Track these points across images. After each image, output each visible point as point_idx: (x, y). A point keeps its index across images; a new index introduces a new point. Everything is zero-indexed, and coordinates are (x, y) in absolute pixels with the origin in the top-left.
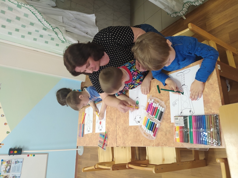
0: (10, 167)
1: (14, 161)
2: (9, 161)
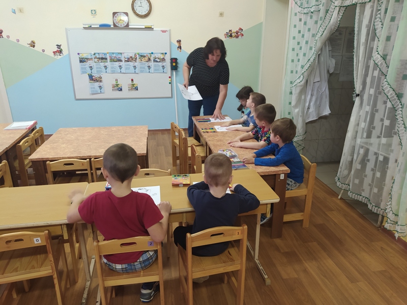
0: (159, 62)
1: (164, 64)
2: (165, 60)
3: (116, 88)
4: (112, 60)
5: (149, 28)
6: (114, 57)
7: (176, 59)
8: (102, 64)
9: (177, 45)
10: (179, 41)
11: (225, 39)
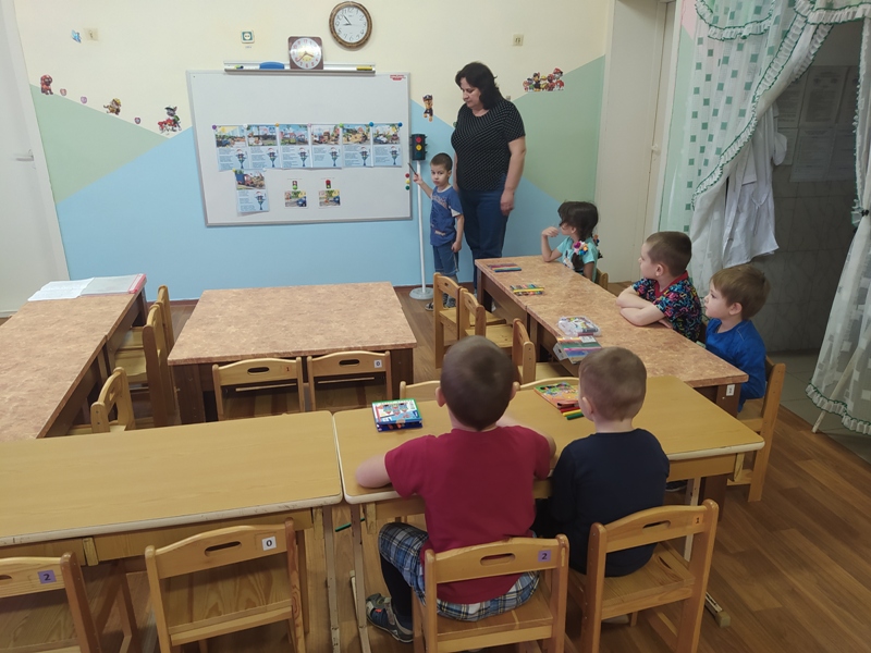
0: (386, 143)
1: (396, 147)
2: (397, 139)
3: (293, 200)
4: (286, 141)
5: (367, 72)
6: (291, 134)
7: (423, 137)
8: (265, 150)
9: (424, 106)
10: (428, 99)
11: (524, 93)
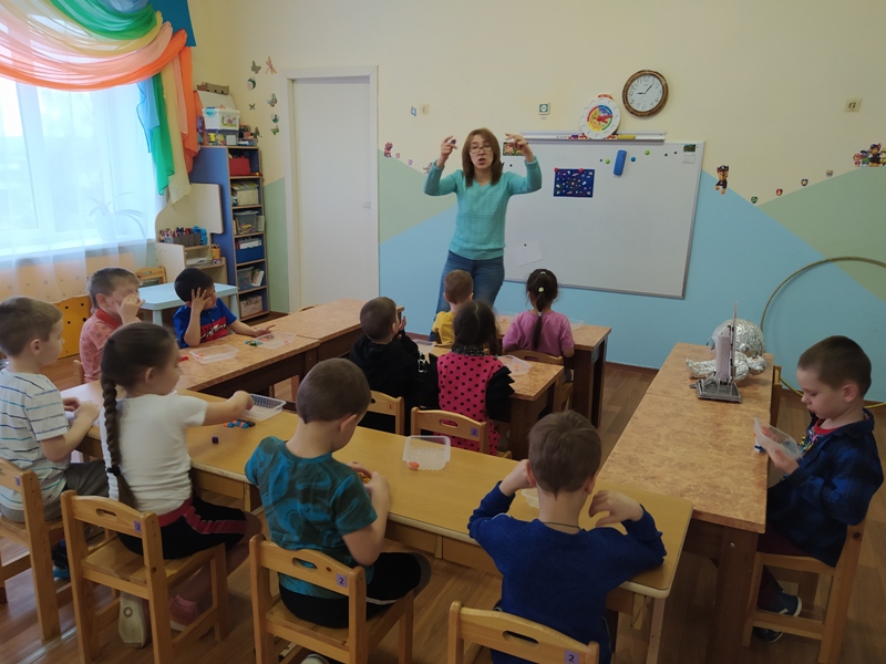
9: (718, 177)
10: (724, 170)
11: (854, 167)
